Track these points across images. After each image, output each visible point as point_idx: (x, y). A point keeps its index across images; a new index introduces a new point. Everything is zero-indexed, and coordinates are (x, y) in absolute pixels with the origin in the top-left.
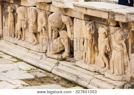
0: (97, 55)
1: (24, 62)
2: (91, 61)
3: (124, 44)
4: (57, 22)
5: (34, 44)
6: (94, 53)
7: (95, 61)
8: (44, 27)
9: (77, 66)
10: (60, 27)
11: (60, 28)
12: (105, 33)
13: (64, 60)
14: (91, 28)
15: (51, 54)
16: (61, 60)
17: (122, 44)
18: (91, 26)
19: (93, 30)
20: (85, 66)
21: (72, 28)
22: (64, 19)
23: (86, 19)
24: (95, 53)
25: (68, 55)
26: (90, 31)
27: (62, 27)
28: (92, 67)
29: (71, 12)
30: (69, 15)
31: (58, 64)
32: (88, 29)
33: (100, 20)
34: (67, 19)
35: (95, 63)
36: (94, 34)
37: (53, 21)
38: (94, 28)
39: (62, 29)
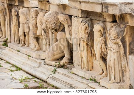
0: (95, 59)
1: (23, 70)
2: (88, 67)
3: (120, 43)
4: (53, 21)
5: (35, 50)
6: (91, 57)
7: (93, 67)
8: (44, 30)
9: (73, 73)
10: (58, 27)
11: (58, 29)
12: (100, 31)
13: (62, 67)
14: (87, 26)
15: (50, 61)
16: (59, 67)
17: (118, 44)
18: (87, 24)
19: (89, 29)
20: (81, 73)
21: (71, 29)
23: (83, 16)
24: (93, 57)
25: (67, 61)
28: (88, 73)
29: (69, 10)
31: (54, 72)
34: (64, 18)
35: (94, 69)
38: (90, 26)
39: (60, 31)
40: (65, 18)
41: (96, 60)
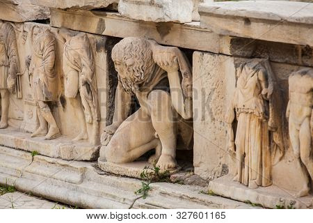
0: (281, 159)
2: (261, 176)
4: (138, 64)
7: (273, 177)
8: (86, 83)
9: (213, 194)
11: (147, 84)
12: (312, 90)
13: (163, 178)
14: (261, 78)
15: (119, 163)
16: (154, 180)
18: (260, 73)
19: (267, 86)
20: (245, 193)
21: (187, 83)
22: (164, 56)
23: (237, 52)
24: (273, 156)
25: (171, 164)
26: (258, 87)
27: (151, 80)
28: (269, 194)
29: (181, 35)
30: (177, 43)
31: (145, 192)
32: (252, 81)
33: (292, 55)
34: (172, 55)
35: (274, 182)
36: (271, 95)
37: (129, 62)
38: (270, 79)
39: (151, 87)
40: (174, 57)
41: (283, 161)
